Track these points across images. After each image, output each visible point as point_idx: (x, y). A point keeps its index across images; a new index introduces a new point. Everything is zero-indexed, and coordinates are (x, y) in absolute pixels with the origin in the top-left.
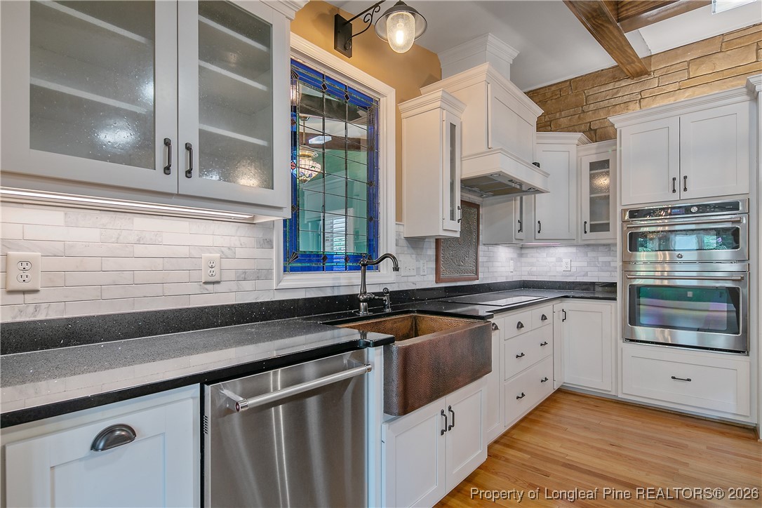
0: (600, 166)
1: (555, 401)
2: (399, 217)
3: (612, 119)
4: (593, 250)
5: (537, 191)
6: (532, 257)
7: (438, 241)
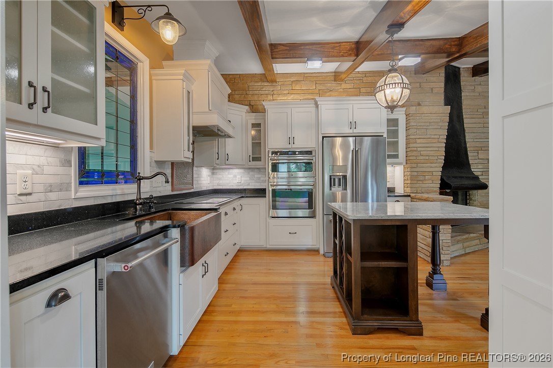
0: (256, 126)
1: (238, 256)
2: (151, 147)
3: (264, 103)
4: (252, 171)
5: (229, 137)
6: (220, 174)
7: (172, 164)
